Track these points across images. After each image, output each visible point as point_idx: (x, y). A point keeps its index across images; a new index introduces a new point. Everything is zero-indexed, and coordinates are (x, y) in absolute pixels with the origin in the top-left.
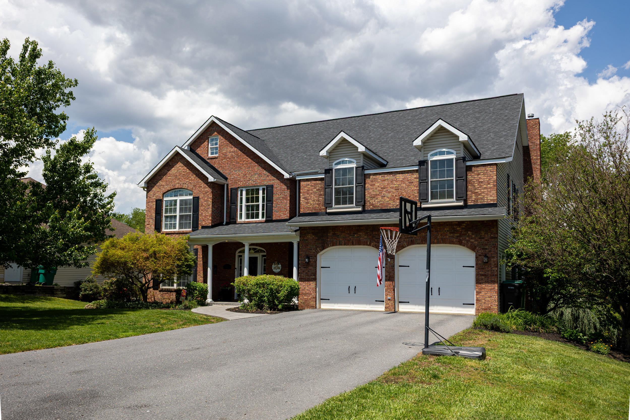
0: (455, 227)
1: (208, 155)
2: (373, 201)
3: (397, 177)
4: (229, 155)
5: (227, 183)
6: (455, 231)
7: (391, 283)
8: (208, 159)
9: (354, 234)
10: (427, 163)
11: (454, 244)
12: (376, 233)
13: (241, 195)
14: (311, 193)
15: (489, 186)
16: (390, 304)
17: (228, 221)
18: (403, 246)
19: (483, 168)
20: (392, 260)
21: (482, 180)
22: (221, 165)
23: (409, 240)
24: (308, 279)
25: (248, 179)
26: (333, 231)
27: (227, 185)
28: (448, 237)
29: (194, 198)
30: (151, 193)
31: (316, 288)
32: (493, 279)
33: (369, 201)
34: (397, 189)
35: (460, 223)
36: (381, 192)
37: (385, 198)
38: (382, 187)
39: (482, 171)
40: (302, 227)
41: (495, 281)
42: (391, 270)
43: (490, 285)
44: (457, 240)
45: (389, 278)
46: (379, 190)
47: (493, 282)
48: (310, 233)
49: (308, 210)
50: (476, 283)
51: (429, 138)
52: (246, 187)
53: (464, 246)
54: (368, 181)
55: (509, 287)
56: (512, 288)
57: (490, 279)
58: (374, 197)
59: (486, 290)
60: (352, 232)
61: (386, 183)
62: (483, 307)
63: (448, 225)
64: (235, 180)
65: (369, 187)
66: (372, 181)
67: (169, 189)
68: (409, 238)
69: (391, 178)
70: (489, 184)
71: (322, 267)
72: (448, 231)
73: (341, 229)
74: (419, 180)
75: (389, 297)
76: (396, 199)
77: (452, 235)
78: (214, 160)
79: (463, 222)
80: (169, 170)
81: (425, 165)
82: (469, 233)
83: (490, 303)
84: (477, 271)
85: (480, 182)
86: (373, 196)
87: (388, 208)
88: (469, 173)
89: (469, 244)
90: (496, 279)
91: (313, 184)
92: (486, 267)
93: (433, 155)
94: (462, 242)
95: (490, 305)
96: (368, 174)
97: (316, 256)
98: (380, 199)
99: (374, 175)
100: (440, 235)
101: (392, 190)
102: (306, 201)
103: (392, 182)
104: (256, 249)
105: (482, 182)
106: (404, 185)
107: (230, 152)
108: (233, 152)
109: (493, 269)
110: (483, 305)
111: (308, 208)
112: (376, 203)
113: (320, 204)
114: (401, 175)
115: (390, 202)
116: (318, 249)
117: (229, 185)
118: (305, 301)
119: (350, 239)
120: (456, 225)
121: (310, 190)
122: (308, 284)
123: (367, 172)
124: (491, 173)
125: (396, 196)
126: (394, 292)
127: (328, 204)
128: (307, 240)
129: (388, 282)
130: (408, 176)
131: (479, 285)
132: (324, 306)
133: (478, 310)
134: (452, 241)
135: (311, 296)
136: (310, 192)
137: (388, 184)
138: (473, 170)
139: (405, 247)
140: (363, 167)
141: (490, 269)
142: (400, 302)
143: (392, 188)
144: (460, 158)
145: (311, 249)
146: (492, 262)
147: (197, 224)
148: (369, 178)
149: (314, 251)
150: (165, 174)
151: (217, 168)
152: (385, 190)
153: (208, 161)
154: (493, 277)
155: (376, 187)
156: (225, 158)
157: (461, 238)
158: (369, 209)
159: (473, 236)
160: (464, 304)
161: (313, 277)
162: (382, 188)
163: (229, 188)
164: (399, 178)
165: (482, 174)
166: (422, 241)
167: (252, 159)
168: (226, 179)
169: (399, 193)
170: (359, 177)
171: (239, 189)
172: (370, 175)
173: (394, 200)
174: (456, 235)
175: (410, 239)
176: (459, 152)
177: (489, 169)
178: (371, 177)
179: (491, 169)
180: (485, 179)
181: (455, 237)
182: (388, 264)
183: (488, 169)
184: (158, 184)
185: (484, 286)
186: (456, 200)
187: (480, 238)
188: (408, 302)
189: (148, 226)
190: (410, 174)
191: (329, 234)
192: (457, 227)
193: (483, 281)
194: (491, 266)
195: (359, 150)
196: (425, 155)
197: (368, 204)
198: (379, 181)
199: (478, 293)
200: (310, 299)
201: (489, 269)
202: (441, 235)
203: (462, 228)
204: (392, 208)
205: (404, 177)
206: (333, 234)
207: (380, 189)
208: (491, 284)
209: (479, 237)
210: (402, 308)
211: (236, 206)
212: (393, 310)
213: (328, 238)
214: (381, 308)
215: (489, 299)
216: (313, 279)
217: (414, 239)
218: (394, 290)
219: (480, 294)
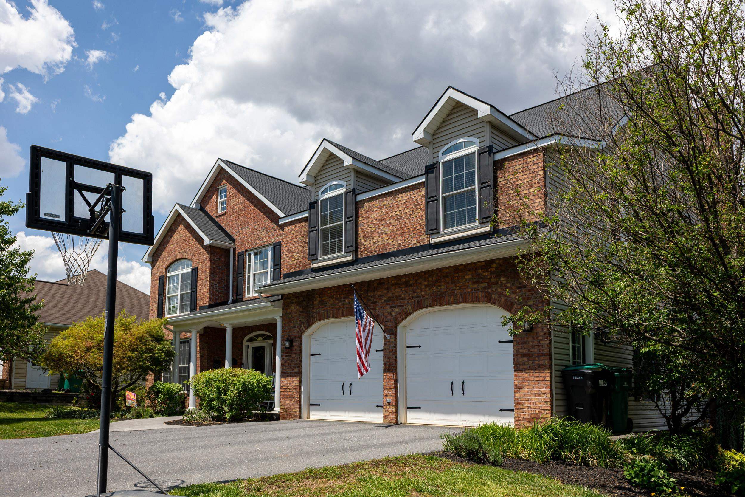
0: (480, 271)
1: (217, 212)
2: (368, 243)
3: (399, 200)
4: (237, 208)
5: (234, 246)
6: (482, 278)
7: (392, 375)
8: (217, 217)
9: (345, 298)
10: (437, 168)
11: (479, 302)
12: (372, 294)
13: (249, 261)
14: (296, 242)
15: (532, 190)
16: (390, 411)
17: (235, 299)
18: (406, 312)
19: (521, 161)
20: (393, 336)
21: (520, 182)
22: (228, 223)
23: (414, 301)
24: (291, 373)
25: (255, 238)
26: (320, 297)
27: (234, 249)
28: (469, 290)
29: (192, 269)
30: (156, 268)
31: (300, 388)
32: (542, 362)
33: (363, 244)
34: (399, 219)
35: (488, 264)
36: (377, 226)
37: (384, 235)
38: (380, 218)
39: (521, 166)
40: (285, 295)
41: (545, 366)
42: (391, 354)
43: (537, 374)
44: (484, 294)
45: (389, 367)
46: (375, 224)
47: (541, 368)
48: (293, 303)
49: (292, 268)
50: (515, 371)
51: (440, 125)
52: (255, 249)
53: (494, 303)
54: (362, 211)
55: (574, 378)
56: (579, 378)
57: (536, 362)
58: (369, 237)
59: (530, 383)
60: (342, 296)
61: (385, 210)
62: (527, 416)
63: (469, 270)
64: (243, 242)
65: (363, 221)
66: (367, 211)
67: (171, 261)
68: (415, 297)
69: (391, 202)
70: (532, 187)
71: (312, 355)
72: (470, 280)
73: (329, 292)
74: (427, 198)
75: (388, 400)
76: (397, 236)
77: (475, 286)
78: (223, 217)
79: (492, 261)
80: (171, 237)
81: (435, 172)
82: (502, 279)
83: (537, 407)
84: (515, 348)
85: (517, 186)
86: (368, 235)
87: (388, 251)
88: (500, 174)
89: (503, 299)
90: (546, 361)
91: (297, 228)
92: (530, 339)
93: (445, 153)
94: (491, 298)
95: (537, 412)
96: (361, 201)
97: (301, 338)
98: (377, 237)
99: (368, 202)
100: (458, 288)
101: (392, 221)
102: (290, 255)
103: (391, 208)
104: (264, 335)
105: (520, 186)
106: (408, 210)
107: (238, 204)
108: (240, 203)
109: (542, 343)
110: (527, 411)
111: (292, 264)
112: (372, 245)
113: (305, 257)
114: (403, 195)
115: (389, 241)
116: (302, 326)
117: (237, 249)
118: (288, 408)
119: (340, 307)
120: (482, 267)
121: (294, 237)
122: (291, 381)
123: (360, 198)
124: (534, 167)
125: (397, 230)
126: (396, 391)
127: (313, 257)
128: (290, 313)
129: (388, 374)
130: (413, 194)
131: (520, 375)
132: (315, 415)
133: (519, 420)
134: (477, 297)
135: (294, 400)
136: (295, 240)
137: (387, 213)
138: (506, 167)
139: (410, 314)
140: (353, 191)
141: (536, 342)
142: (408, 408)
143: (392, 218)
144: (484, 149)
145: (295, 327)
146: (540, 330)
147: (196, 304)
148: (363, 207)
149: (298, 330)
150: (168, 242)
151: (224, 228)
152: (383, 223)
153: (217, 219)
154: (542, 358)
155: (372, 220)
156: (232, 214)
157: (490, 291)
158: (363, 256)
159: (509, 285)
160: (501, 410)
161: (296, 370)
162: (379, 220)
163: (237, 252)
164: (401, 201)
165: (520, 170)
166: (432, 301)
167: (259, 210)
168: (233, 240)
169: (401, 225)
170: (349, 208)
171: (247, 253)
172: (364, 201)
173: (395, 237)
174: (482, 285)
175: (417, 299)
176: (482, 139)
177: (532, 159)
178: (366, 204)
179: (535, 159)
180: (525, 178)
181: (480, 288)
182: (388, 343)
183: (529, 160)
184: (162, 256)
185: (527, 375)
186: (481, 223)
187: (519, 288)
188: (420, 408)
189: (152, 312)
190: (416, 191)
191: (315, 303)
192: (484, 272)
193: (525, 367)
194: (537, 338)
195: (345, 164)
196: (435, 155)
197: (361, 249)
198: (375, 209)
199: (518, 389)
200: (293, 404)
201: (534, 344)
202: (460, 288)
203: (492, 273)
204: (392, 250)
205: (407, 197)
206: (320, 301)
207: (376, 222)
208: (539, 371)
209: (518, 285)
210: (413, 418)
211: (244, 276)
212: (394, 421)
213: (313, 308)
214: (378, 417)
215: (536, 400)
216: (297, 373)
217: (421, 298)
218: (396, 388)
219: (522, 391)
